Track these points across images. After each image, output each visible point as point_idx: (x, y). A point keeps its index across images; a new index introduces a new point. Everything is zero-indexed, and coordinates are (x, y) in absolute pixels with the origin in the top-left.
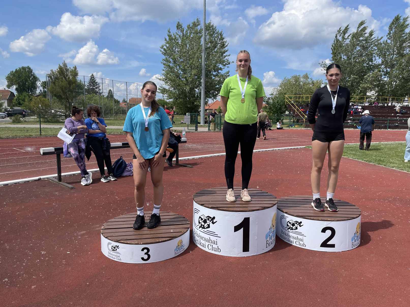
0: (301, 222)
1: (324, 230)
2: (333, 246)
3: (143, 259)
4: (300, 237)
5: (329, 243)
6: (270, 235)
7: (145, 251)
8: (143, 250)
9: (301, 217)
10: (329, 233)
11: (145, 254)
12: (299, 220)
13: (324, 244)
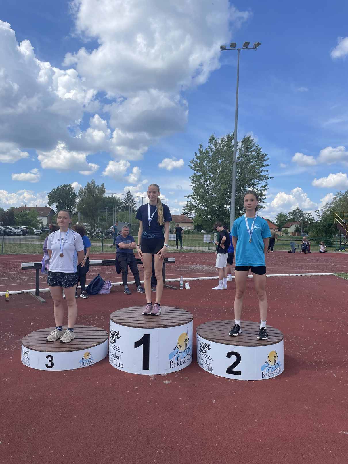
0: (209, 345)
1: (229, 355)
2: (239, 373)
3: (47, 366)
4: (209, 361)
5: (234, 369)
6: (175, 356)
7: (50, 358)
8: (47, 357)
9: (210, 340)
10: (234, 358)
11: (50, 361)
12: (208, 342)
13: (230, 370)
